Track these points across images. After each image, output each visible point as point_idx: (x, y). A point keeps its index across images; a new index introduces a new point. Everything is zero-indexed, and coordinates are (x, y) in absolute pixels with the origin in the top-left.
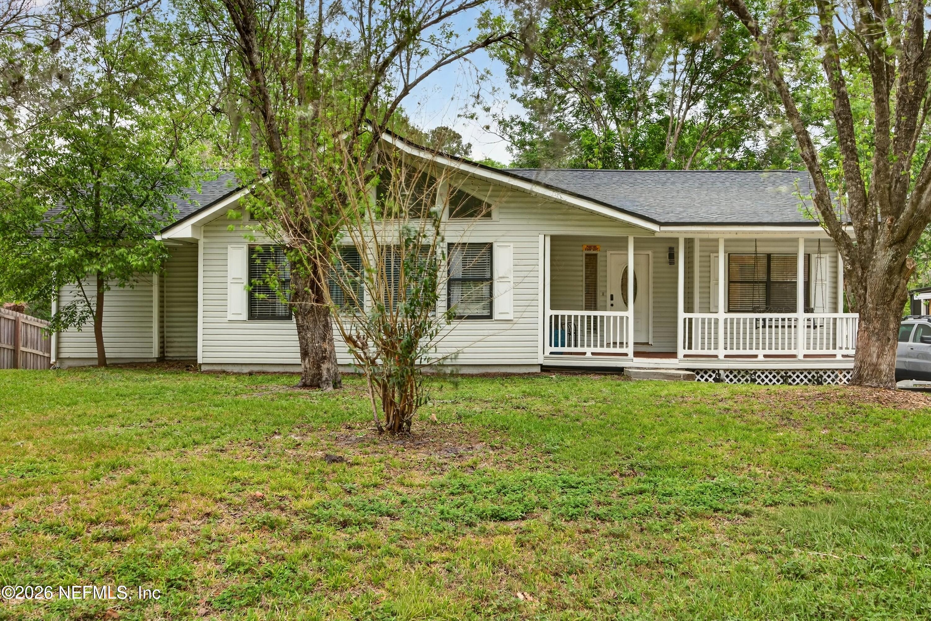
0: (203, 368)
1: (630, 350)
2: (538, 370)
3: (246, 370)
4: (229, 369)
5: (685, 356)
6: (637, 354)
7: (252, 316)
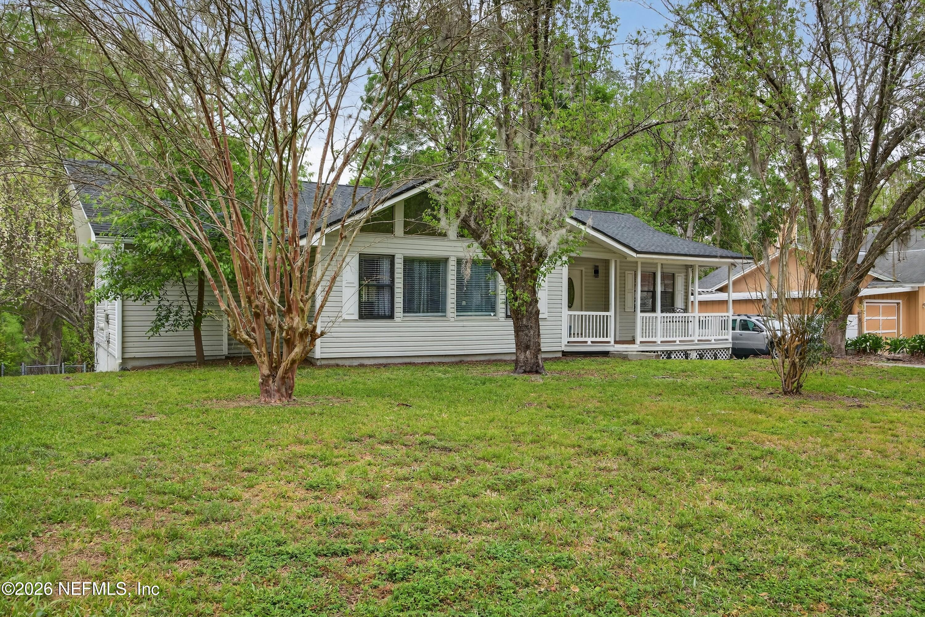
0: (318, 363)
1: (611, 339)
2: (560, 355)
3: (356, 363)
4: (340, 362)
5: (641, 342)
6: (616, 342)
7: (362, 317)
